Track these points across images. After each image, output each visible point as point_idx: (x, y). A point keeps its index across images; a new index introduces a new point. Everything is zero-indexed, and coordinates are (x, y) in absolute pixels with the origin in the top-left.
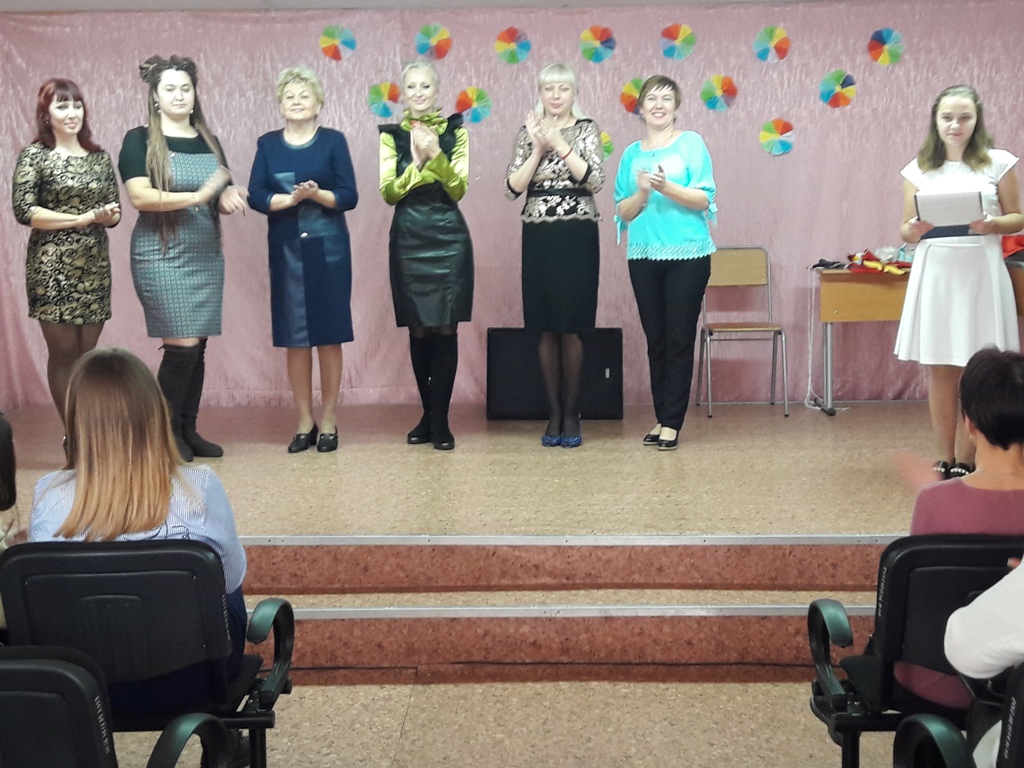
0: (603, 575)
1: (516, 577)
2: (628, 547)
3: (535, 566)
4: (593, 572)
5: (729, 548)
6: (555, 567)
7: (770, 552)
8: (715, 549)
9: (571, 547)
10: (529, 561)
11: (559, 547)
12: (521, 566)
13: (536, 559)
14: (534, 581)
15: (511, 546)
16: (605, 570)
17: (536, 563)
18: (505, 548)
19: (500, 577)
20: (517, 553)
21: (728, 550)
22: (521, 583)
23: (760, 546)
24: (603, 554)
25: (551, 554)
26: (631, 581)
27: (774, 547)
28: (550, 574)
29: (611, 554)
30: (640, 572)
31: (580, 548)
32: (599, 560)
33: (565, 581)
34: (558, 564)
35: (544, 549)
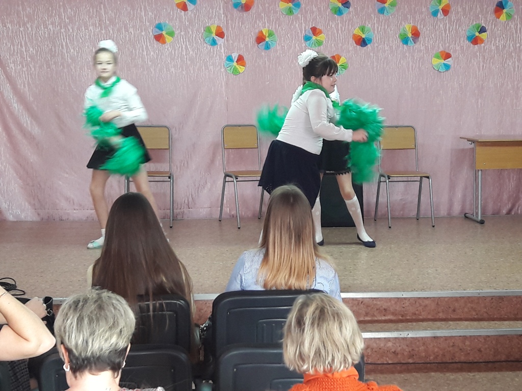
0: (423, 313)
1: (374, 315)
2: (436, 298)
3: (384, 309)
4: (417, 312)
5: (492, 298)
6: (396, 310)
7: (514, 300)
8: (484, 298)
9: (405, 299)
10: (382, 307)
11: (398, 298)
12: (377, 310)
13: (385, 305)
14: (383, 318)
15: (371, 298)
16: (423, 311)
17: (386, 308)
18: (368, 299)
19: (365, 316)
20: (375, 302)
21: (492, 299)
22: (376, 319)
23: (509, 296)
24: (423, 302)
25: (393, 302)
26: (438, 317)
27: (516, 297)
28: (393, 314)
29: (427, 302)
30: (443, 312)
31: (409, 299)
32: (420, 305)
33: (401, 317)
34: (397, 308)
35: (390, 299)
